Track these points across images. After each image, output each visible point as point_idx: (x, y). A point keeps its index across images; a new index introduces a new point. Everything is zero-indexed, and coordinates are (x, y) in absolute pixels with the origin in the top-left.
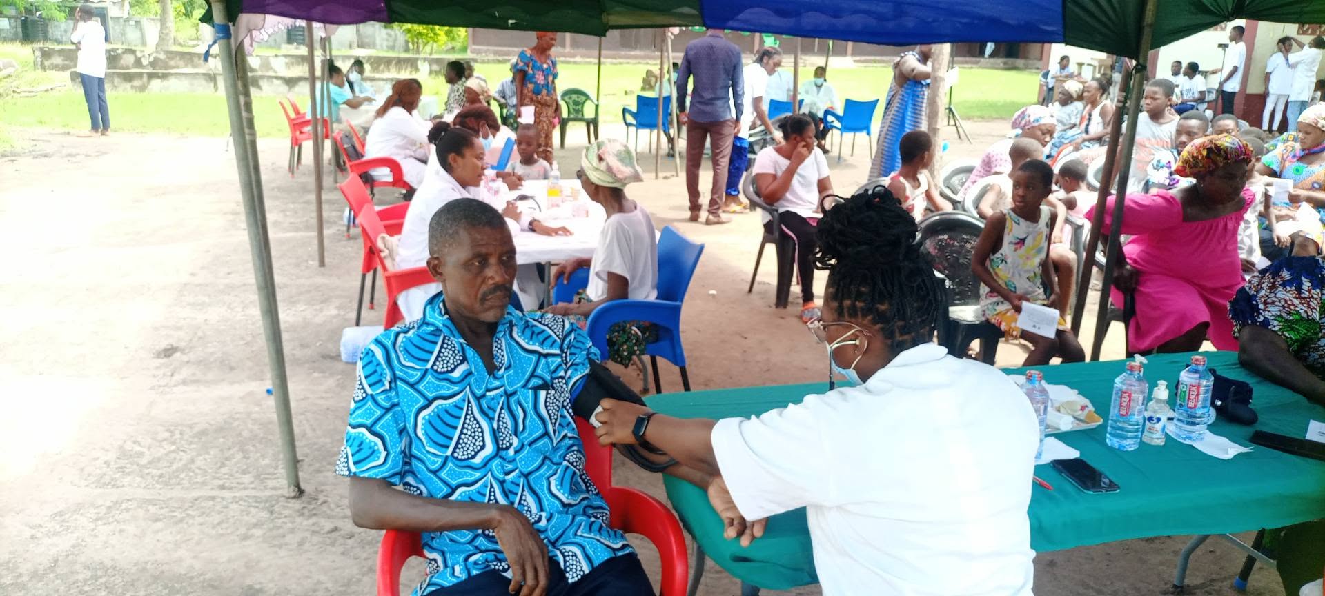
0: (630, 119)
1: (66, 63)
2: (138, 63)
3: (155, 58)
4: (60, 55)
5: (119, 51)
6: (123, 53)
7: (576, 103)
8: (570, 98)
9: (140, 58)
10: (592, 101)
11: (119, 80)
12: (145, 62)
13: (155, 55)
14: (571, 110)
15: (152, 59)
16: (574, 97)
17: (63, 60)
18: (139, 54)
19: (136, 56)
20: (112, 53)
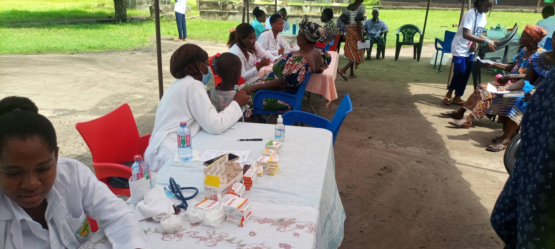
0: (439, 46)
1: (207, 7)
2: (233, 8)
3: (240, 6)
4: (205, 4)
5: (227, 3)
6: (228, 4)
7: (409, 33)
8: (406, 31)
9: (234, 6)
10: (420, 33)
11: (217, 15)
12: (236, 8)
13: (240, 5)
14: (406, 38)
15: (238, 6)
16: (409, 30)
17: (206, 6)
18: (234, 4)
19: (233, 5)
20: (224, 4)
